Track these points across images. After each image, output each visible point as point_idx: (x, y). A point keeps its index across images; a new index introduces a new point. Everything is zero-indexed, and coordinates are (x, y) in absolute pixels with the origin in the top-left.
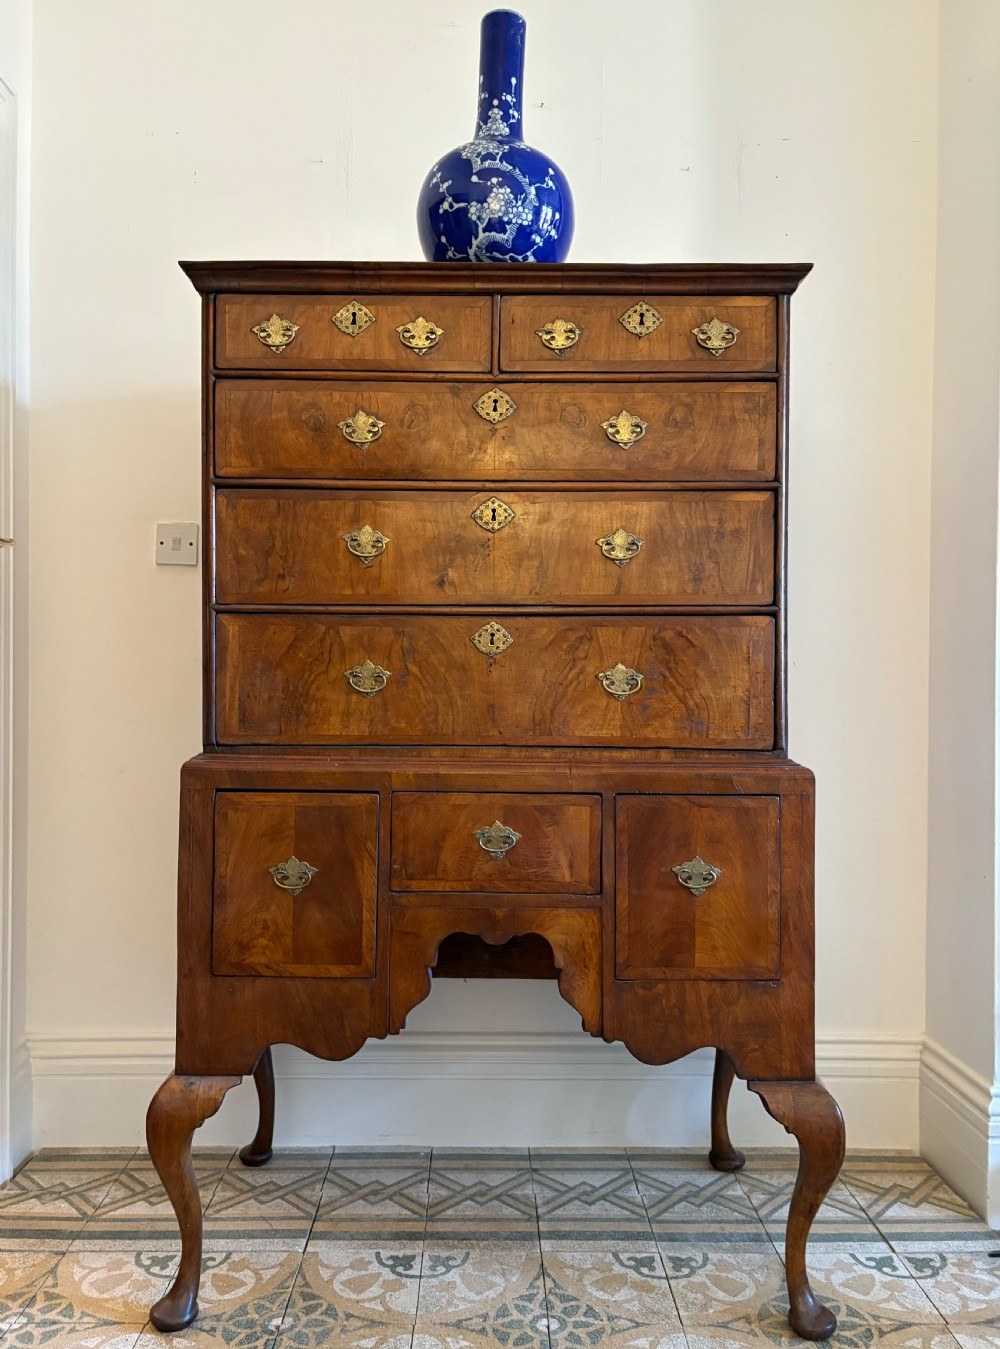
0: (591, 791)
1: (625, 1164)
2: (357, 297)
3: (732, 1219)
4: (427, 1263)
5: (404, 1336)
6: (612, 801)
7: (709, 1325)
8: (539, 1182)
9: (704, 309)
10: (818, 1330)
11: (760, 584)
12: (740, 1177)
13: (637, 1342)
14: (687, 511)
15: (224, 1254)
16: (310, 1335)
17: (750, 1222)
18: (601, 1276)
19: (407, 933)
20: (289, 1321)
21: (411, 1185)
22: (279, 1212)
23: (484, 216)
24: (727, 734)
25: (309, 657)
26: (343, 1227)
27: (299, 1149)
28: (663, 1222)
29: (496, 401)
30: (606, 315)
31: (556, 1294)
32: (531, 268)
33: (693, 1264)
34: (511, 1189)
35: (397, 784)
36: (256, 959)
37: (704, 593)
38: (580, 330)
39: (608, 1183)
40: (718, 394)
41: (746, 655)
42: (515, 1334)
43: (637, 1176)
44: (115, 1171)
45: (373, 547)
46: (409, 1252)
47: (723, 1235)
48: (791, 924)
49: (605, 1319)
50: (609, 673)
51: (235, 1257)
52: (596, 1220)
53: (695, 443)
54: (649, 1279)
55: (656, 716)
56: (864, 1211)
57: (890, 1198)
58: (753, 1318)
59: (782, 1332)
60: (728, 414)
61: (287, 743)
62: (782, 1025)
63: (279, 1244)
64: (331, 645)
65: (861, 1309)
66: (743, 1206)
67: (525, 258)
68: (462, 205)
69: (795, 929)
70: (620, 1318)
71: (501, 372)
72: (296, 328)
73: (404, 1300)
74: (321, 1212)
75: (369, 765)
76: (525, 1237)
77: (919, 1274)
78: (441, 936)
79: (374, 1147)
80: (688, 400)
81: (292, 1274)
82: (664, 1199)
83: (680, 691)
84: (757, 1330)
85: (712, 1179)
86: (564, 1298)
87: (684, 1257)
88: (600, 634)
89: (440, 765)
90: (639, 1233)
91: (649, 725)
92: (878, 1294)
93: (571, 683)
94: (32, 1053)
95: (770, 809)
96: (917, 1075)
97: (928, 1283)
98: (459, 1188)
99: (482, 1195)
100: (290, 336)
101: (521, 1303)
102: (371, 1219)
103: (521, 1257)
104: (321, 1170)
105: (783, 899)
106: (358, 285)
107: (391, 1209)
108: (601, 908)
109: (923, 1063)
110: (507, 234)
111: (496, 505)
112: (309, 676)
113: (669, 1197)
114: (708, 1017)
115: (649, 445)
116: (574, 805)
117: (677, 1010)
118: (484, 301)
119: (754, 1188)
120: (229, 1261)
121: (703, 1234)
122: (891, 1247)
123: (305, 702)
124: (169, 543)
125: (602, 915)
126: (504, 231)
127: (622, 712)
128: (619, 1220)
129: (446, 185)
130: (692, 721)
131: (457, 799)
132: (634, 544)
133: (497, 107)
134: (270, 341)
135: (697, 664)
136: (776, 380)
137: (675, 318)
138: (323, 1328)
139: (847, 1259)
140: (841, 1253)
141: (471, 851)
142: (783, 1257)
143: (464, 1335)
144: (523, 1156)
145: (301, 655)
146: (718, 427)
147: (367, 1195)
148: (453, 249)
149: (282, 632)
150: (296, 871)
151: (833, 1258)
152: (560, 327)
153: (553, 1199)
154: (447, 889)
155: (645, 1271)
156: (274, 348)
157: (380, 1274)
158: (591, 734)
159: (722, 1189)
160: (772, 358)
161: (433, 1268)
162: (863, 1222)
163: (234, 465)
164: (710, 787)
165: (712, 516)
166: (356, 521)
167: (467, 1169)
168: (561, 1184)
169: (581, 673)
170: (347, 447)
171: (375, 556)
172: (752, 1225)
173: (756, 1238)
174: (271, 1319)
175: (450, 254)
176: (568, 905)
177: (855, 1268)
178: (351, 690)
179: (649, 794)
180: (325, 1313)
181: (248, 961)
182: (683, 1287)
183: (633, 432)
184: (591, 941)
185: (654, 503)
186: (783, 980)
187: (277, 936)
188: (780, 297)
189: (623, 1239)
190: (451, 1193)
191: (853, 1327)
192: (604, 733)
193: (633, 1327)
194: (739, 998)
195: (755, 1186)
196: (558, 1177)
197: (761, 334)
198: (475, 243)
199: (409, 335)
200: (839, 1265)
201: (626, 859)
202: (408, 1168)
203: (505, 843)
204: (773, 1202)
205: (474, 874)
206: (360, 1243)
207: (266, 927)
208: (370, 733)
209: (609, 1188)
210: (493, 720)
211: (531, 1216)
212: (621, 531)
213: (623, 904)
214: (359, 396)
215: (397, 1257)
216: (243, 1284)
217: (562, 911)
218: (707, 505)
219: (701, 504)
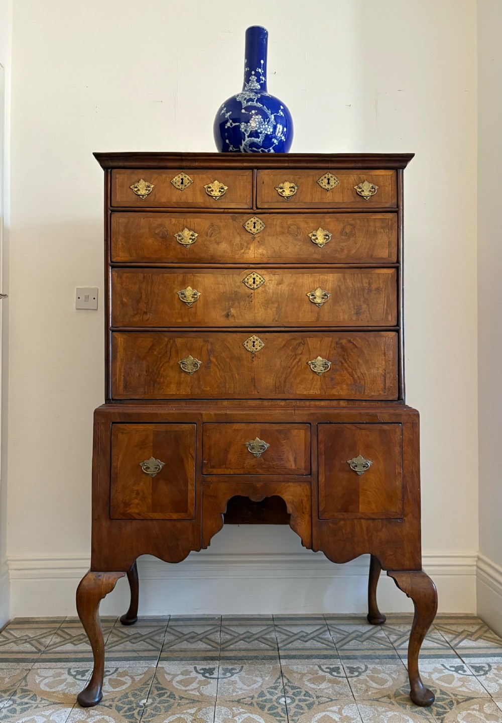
0: (305, 422)
1: (323, 622)
2: (184, 170)
3: (379, 648)
4: (221, 671)
5: (211, 707)
6: (316, 426)
7: (369, 700)
8: (278, 631)
9: (360, 176)
10: (425, 701)
11: (390, 315)
12: (383, 627)
13: (331, 708)
14: (353, 279)
15: (115, 669)
16: (161, 707)
17: (389, 649)
18: (312, 677)
19: (211, 496)
20: (150, 701)
21: (211, 634)
22: (142, 647)
23: (248, 129)
24: (374, 392)
25: (159, 354)
26: (176, 654)
27: (152, 617)
28: (344, 650)
29: (255, 223)
30: (310, 179)
31: (289, 686)
32: (272, 155)
33: (360, 670)
34: (264, 635)
35: (205, 419)
36: (133, 510)
37: (361, 320)
38: (297, 186)
39: (315, 631)
41: (383, 352)
42: (268, 705)
43: (329, 627)
44: (55, 628)
45: (192, 297)
46: (211, 666)
47: (375, 656)
48: (409, 490)
49: (315, 697)
50: (313, 361)
51: (120, 670)
52: (309, 649)
53: (356, 244)
54: (337, 678)
55: (338, 383)
56: (449, 644)
57: (462, 637)
58: (392, 696)
59: (407, 703)
60: (373, 229)
61: (149, 398)
62: (405, 542)
63: (143, 663)
64: (171, 348)
65: (447, 691)
66: (386, 641)
67: (269, 151)
68: (237, 124)
69: (410, 492)
70: (323, 697)
71: (257, 208)
72: (153, 186)
73: (210, 690)
74: (164, 647)
75: (191, 409)
76: (272, 658)
77: (477, 674)
78: (228, 498)
79: (191, 615)
80: (353, 222)
81: (151, 678)
82: (344, 638)
83: (350, 370)
84: (393, 702)
85: (370, 629)
86: (293, 688)
87: (355, 667)
88: (309, 342)
89: (227, 409)
90: (331, 655)
91: (334, 388)
92: (456, 684)
93: (294, 366)
94: (10, 567)
95: (397, 430)
96: (475, 573)
97: (482, 678)
98: (236, 635)
99: (249, 638)
100: (149, 190)
101: (271, 690)
102: (191, 651)
103: (270, 668)
104: (163, 627)
105: (404, 477)
106: (184, 164)
107: (202, 645)
108: (311, 482)
109: (478, 567)
110: (260, 139)
111: (255, 276)
112: (160, 364)
113: (346, 638)
114: (366, 538)
115: (333, 245)
116: (296, 429)
117: (350, 535)
118: (249, 172)
119: (391, 633)
120: (117, 672)
121: (365, 656)
122: (462, 661)
123: (158, 378)
124: (82, 298)
125: (311, 486)
126: (258, 137)
127: (320, 381)
128: (321, 649)
129: (229, 114)
130: (356, 386)
131: (236, 426)
132: (325, 295)
133: (254, 75)
134: (139, 193)
135: (359, 356)
136: (397, 212)
137: (345, 181)
138: (168, 704)
139: (439, 666)
140: (437, 664)
141: (244, 452)
142: (407, 666)
143: (242, 706)
144: (269, 618)
145: (155, 353)
146: (368, 236)
147: (188, 639)
148: (232, 146)
149: (146, 341)
150: (153, 465)
151: (433, 666)
152: (287, 185)
153: (286, 639)
154: (231, 473)
155: (335, 674)
156: (141, 197)
157: (197, 677)
158: (305, 393)
159: (374, 633)
160: (395, 201)
161: (224, 674)
162: (448, 648)
163: (121, 256)
164: (366, 419)
165: (365, 281)
166: (184, 284)
167: (241, 625)
168: (290, 632)
169: (300, 360)
170: (179, 246)
171: (194, 302)
172: (390, 651)
173: (393, 657)
174: (140, 700)
175: (231, 149)
176: (294, 481)
177: (444, 671)
178: (181, 371)
179: (335, 423)
180: (169, 697)
181: (129, 511)
182: (355, 681)
183: (325, 238)
184: (305, 499)
185: (336, 275)
186: (405, 518)
187: (144, 498)
188: (399, 170)
189: (323, 659)
190: (232, 637)
191: (443, 700)
192: (311, 392)
193: (330, 701)
194: (382, 528)
195: (391, 632)
196: (288, 629)
197: (389, 189)
198: (243, 143)
199: (210, 189)
200: (436, 670)
201: (323, 457)
202: (209, 625)
203: (261, 449)
204: (401, 640)
205: (245, 465)
206: (186, 662)
207: (138, 494)
208: (191, 393)
209: (315, 634)
210: (255, 386)
211: (275, 648)
212: (319, 289)
213: (322, 479)
214: (185, 221)
215: (205, 669)
216: (125, 683)
217: (291, 484)
218: (362, 275)
219: (359, 275)
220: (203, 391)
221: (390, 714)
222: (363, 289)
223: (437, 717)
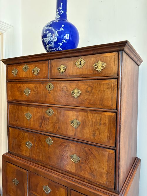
0: (65, 186)
2: (26, 63)
6: (70, 190)
9: (96, 58)
11: (111, 140)
14: (92, 116)
23: (47, 41)
24: (101, 181)
29: (50, 86)
30: (72, 62)
35: (30, 170)
37: (96, 139)
38: (66, 67)
40: (100, 84)
50: (72, 156)
53: (93, 97)
55: (83, 170)
60: (102, 89)
64: (23, 136)
67: (59, 49)
68: (43, 39)
71: (51, 79)
72: (17, 71)
80: (92, 85)
83: (89, 165)
88: (71, 145)
91: (81, 172)
93: (65, 156)
106: (26, 61)
111: (50, 110)
112: (21, 142)
115: (82, 97)
116: (62, 188)
118: (47, 62)
123: (20, 147)
126: (51, 44)
127: (75, 166)
130: (92, 174)
132: (78, 123)
133: (58, 11)
135: (94, 159)
136: (117, 79)
137: (89, 62)
141: (42, 189)
145: (19, 137)
149: (17, 132)
152: (62, 67)
156: (15, 75)
160: (116, 72)
163: (10, 98)
165: (98, 118)
166: (27, 110)
169: (67, 154)
171: (30, 119)
179: (78, 192)
183: (78, 94)
185: (83, 113)
187: (14, 192)
188: (119, 52)
192: (71, 170)
198: (47, 47)
199: (34, 71)
203: (48, 191)
207: (12, 190)
208: (29, 156)
210: (50, 160)
212: (75, 120)
214: (27, 85)
218: (97, 115)
219: (95, 114)
220: (33, 156)
222: (97, 122)
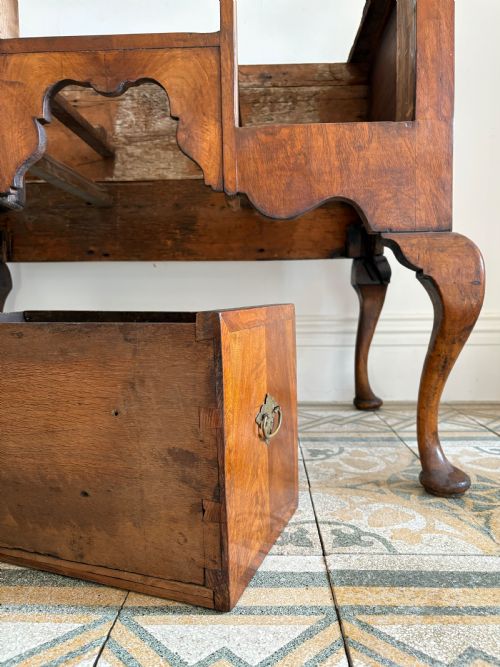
3: (368, 431)
10: (452, 485)
12: (378, 413)
17: (385, 432)
19: (12, 84)
28: (309, 432)
33: (330, 453)
47: (360, 438)
56: (483, 426)
58: (382, 483)
59: (413, 491)
62: (417, 171)
65: (490, 477)
66: (380, 425)
69: (433, 60)
78: (48, 85)
84: (384, 490)
85: (356, 414)
87: (322, 449)
108: (219, 47)
114: (337, 163)
117: (302, 156)
121: (342, 438)
125: (220, 55)
139: (472, 448)
140: (466, 446)
142: (417, 452)
151: (460, 449)
159: (362, 418)
162: (483, 431)
173: (390, 440)
177: (480, 455)
182: (316, 465)
184: (208, 84)
186: (419, 118)
194: (370, 141)
195: (390, 416)
200: (466, 453)
204: (405, 423)
217: (179, 51)
221: (377, 506)
223: (476, 513)
